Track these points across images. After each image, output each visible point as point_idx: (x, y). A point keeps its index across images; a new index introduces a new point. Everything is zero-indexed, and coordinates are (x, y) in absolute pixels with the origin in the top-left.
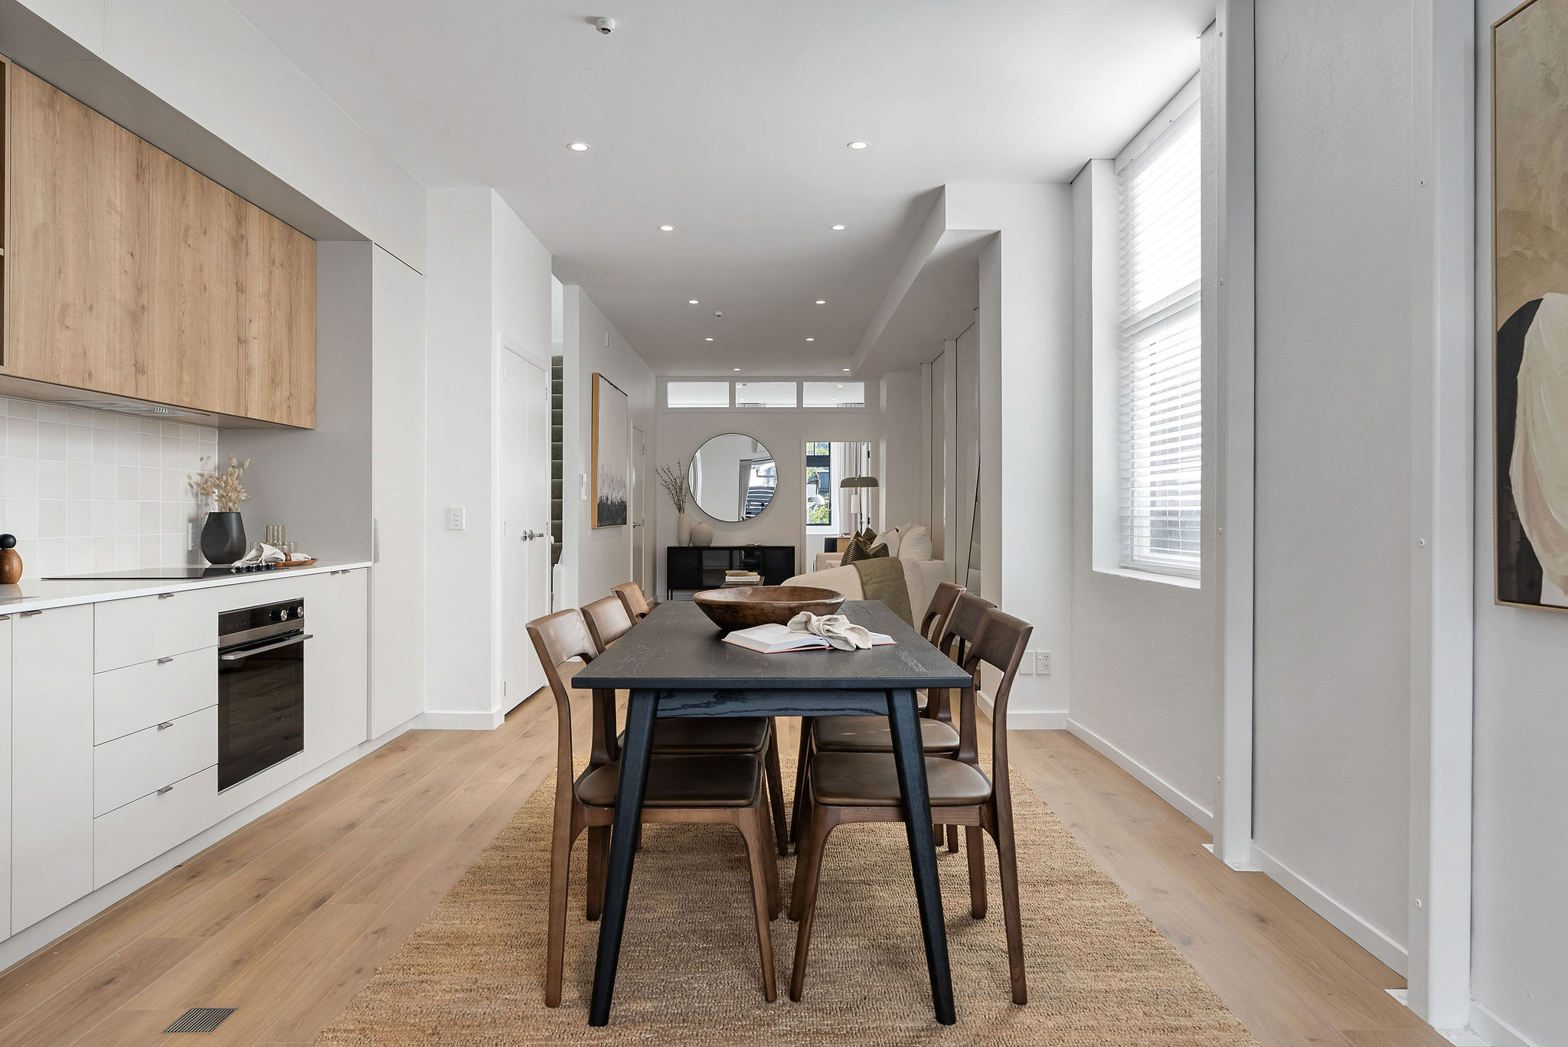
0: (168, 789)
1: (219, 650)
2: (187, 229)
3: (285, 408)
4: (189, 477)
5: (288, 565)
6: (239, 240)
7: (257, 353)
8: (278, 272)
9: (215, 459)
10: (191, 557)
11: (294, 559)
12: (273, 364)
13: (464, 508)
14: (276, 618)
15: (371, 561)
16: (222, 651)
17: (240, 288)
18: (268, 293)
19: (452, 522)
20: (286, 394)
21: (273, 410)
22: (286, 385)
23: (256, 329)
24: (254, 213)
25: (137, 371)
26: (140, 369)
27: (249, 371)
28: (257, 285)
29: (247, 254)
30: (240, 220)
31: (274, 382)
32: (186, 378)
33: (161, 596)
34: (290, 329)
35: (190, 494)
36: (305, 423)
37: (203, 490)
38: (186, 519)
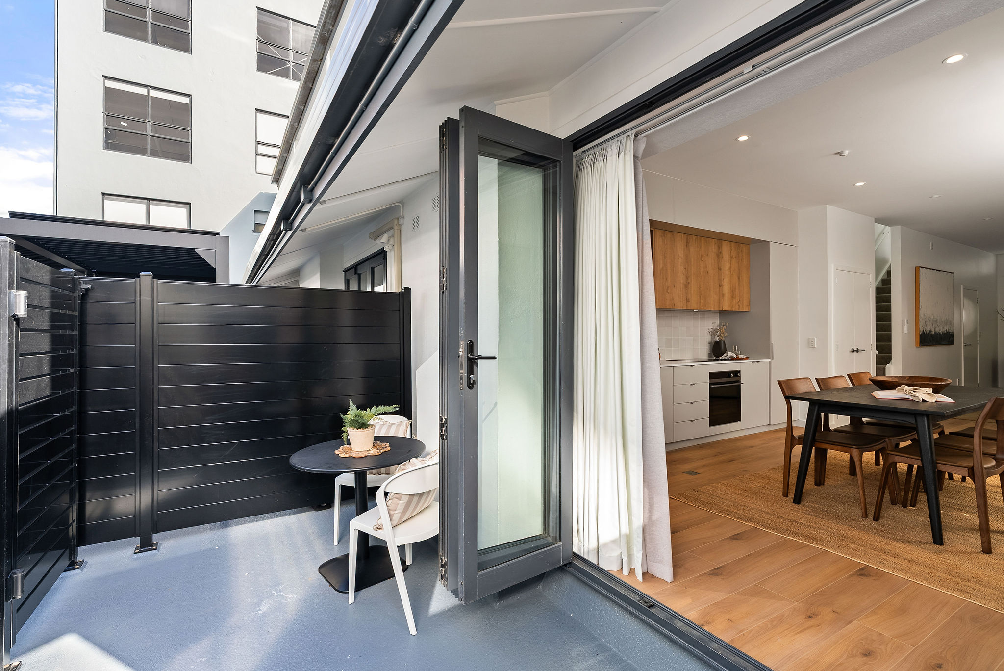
0: (694, 421)
1: (710, 383)
2: (702, 256)
3: (737, 305)
4: (709, 329)
5: (738, 359)
6: (719, 255)
7: (726, 289)
8: (734, 261)
9: (718, 322)
10: (710, 355)
11: (740, 357)
12: (732, 291)
13: (816, 339)
14: (730, 376)
15: (770, 358)
16: (710, 384)
17: (720, 269)
18: (730, 268)
19: (810, 344)
20: (738, 301)
21: (733, 307)
22: (737, 298)
23: (726, 281)
24: (725, 243)
25: (687, 301)
26: (688, 301)
27: (723, 295)
28: (726, 267)
29: (722, 257)
30: (719, 247)
31: (733, 297)
32: (702, 301)
33: (691, 366)
34: (739, 278)
35: (709, 335)
36: (746, 309)
37: (713, 333)
38: (708, 343)
